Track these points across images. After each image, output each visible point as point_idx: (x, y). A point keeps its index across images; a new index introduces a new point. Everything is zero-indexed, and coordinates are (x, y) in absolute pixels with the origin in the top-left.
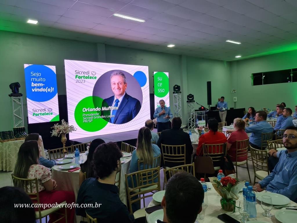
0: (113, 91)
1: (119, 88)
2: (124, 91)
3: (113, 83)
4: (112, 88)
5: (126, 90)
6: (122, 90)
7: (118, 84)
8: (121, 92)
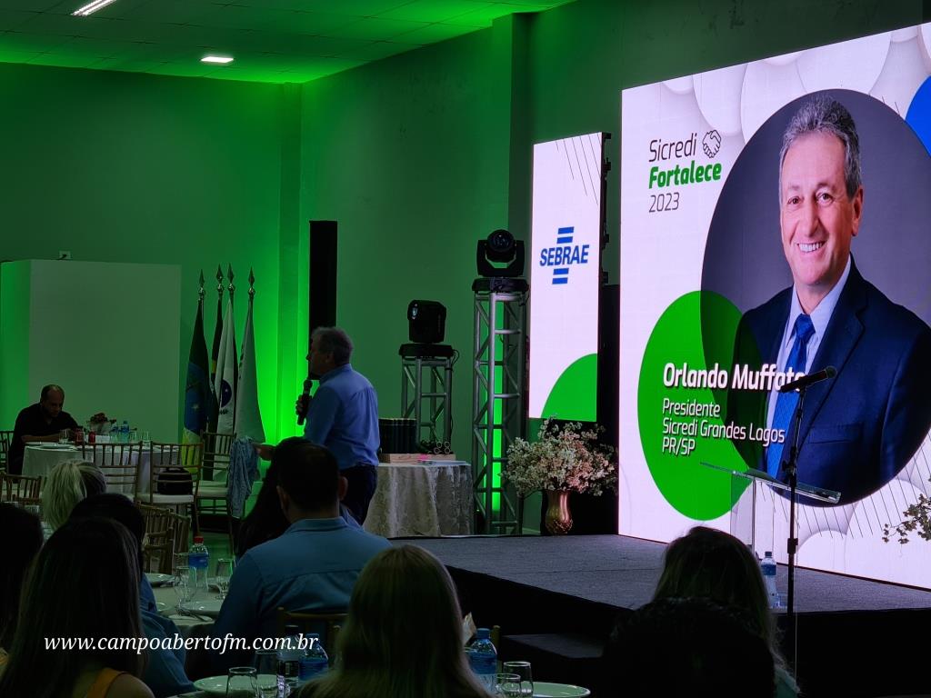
0: (790, 251)
1: (818, 233)
2: (842, 252)
3: (792, 195)
4: (785, 234)
5: (855, 246)
6: (830, 244)
7: (815, 198)
8: (826, 262)
